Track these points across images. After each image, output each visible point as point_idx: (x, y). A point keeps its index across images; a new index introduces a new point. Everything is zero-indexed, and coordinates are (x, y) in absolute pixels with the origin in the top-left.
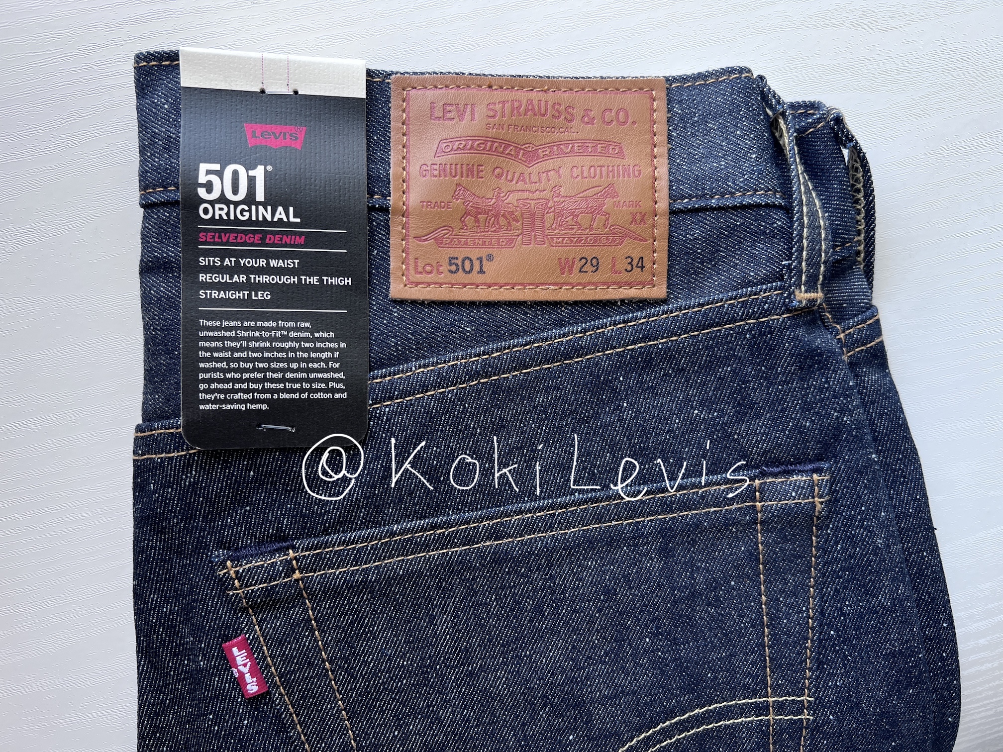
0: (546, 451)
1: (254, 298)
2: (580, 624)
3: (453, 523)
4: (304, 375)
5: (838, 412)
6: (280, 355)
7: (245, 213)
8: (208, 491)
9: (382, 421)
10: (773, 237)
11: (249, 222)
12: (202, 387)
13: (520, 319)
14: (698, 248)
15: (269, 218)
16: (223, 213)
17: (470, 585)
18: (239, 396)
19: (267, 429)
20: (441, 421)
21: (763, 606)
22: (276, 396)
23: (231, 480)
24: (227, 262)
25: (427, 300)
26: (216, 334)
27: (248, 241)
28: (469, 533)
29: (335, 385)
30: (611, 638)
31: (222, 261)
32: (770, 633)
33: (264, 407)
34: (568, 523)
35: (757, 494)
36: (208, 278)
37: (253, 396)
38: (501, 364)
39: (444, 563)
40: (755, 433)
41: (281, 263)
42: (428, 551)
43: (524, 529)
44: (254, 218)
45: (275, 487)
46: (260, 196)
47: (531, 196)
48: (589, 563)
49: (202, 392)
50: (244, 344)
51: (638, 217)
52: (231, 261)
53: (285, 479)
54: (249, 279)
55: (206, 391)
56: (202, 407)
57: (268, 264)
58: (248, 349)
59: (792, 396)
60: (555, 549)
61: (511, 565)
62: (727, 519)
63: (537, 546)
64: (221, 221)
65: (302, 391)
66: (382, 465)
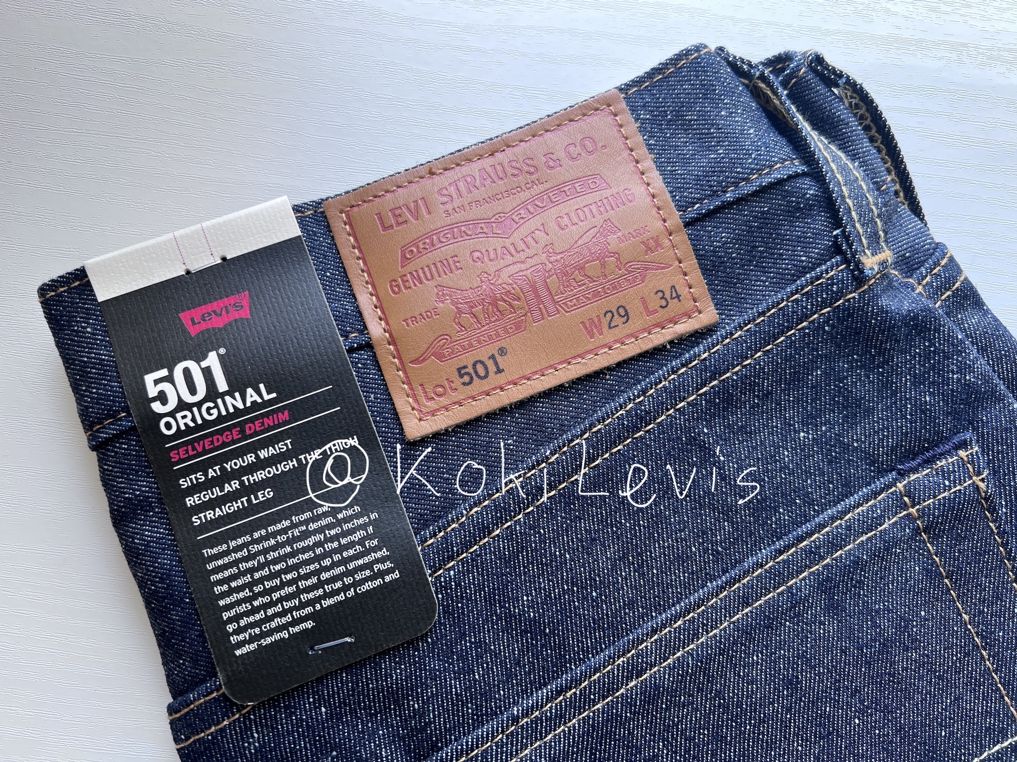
0: (655, 548)
1: (254, 502)
2: (772, 735)
3: (581, 678)
4: (342, 569)
5: (957, 372)
6: (306, 556)
7: (212, 411)
8: (280, 750)
9: (451, 589)
10: (810, 210)
11: (220, 419)
12: (230, 628)
13: (564, 408)
14: (732, 253)
15: (241, 406)
16: (188, 421)
17: (629, 742)
18: (277, 622)
19: (322, 649)
20: (519, 562)
21: (969, 627)
22: (318, 607)
23: (302, 727)
24: (211, 473)
25: (450, 427)
26: (226, 560)
27: (227, 441)
28: (604, 681)
29: (381, 567)
30: (816, 737)
31: (206, 475)
32: (989, 655)
33: (309, 624)
34: (712, 621)
35: (906, 499)
36: (196, 499)
37: (292, 616)
38: (563, 468)
39: (588, 730)
40: (875, 432)
41: (272, 451)
42: (565, 723)
43: (665, 651)
44: (224, 413)
45: (356, 716)
46: (222, 385)
47: (523, 267)
48: (755, 658)
49: (232, 634)
50: (262, 559)
51: (652, 243)
52: (215, 471)
53: (364, 702)
54: (242, 483)
55: (237, 632)
56: (238, 652)
57: (257, 457)
58: (268, 563)
59: (897, 374)
60: (709, 658)
61: (667, 699)
62: (885, 542)
63: (688, 664)
64: (189, 430)
65: (345, 588)
66: (470, 641)
